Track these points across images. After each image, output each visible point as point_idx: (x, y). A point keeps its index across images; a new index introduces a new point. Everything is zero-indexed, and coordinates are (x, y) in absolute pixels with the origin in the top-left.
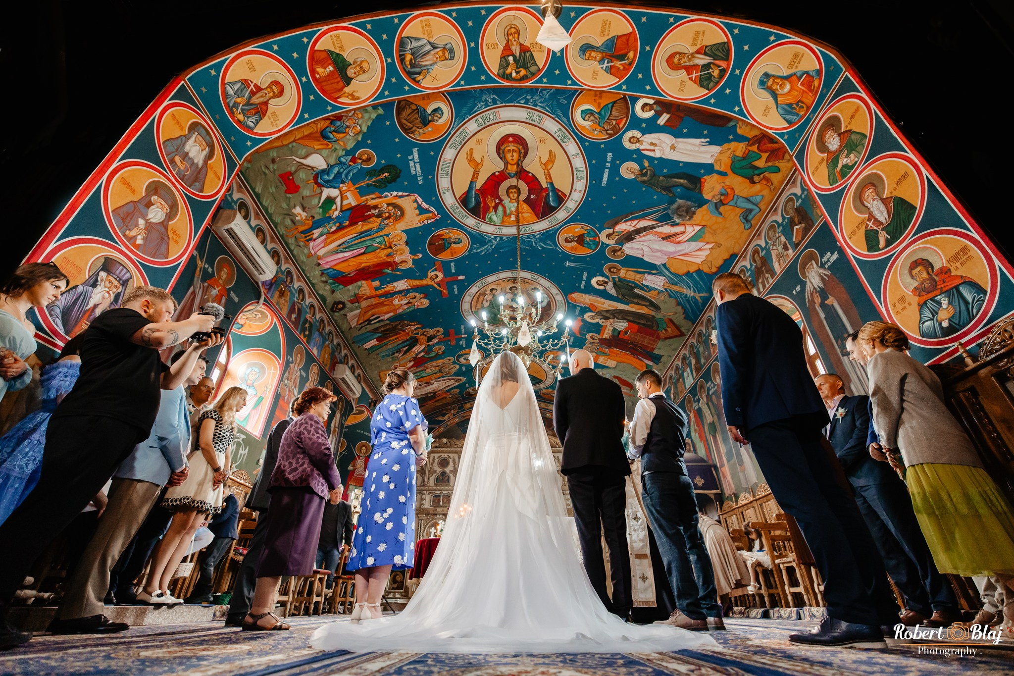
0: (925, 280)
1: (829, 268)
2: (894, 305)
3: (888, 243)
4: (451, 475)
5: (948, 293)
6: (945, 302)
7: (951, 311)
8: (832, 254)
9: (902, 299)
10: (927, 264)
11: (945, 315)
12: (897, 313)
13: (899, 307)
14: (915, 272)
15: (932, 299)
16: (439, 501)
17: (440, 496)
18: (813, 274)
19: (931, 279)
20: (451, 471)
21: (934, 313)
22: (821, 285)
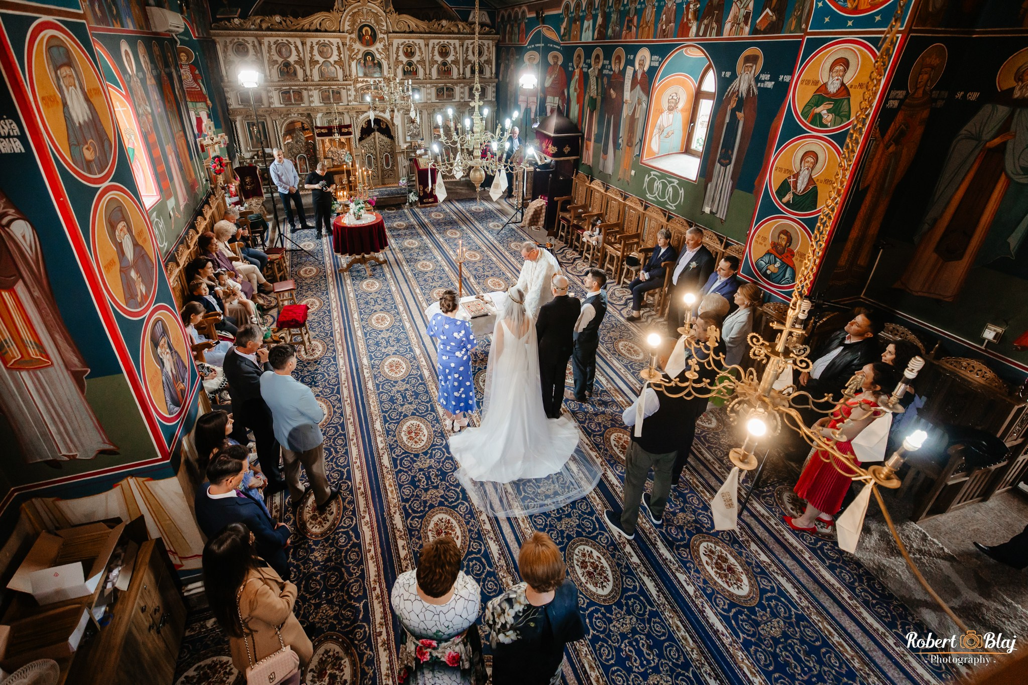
0: (781, 245)
1: (759, 89)
2: (759, 236)
3: (787, 204)
4: (297, 67)
5: (783, 263)
6: (778, 265)
7: (776, 271)
8: (770, 80)
9: (765, 239)
10: (790, 240)
11: (773, 268)
12: (756, 241)
13: (760, 240)
14: (782, 236)
15: (775, 257)
16: (290, 98)
17: (289, 92)
18: (747, 77)
19: (784, 249)
20: (296, 62)
21: (769, 263)
22: (744, 95)
